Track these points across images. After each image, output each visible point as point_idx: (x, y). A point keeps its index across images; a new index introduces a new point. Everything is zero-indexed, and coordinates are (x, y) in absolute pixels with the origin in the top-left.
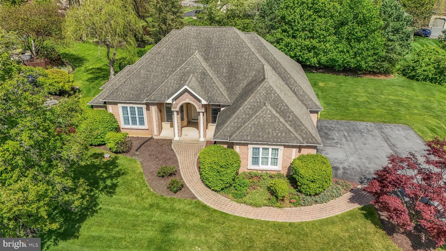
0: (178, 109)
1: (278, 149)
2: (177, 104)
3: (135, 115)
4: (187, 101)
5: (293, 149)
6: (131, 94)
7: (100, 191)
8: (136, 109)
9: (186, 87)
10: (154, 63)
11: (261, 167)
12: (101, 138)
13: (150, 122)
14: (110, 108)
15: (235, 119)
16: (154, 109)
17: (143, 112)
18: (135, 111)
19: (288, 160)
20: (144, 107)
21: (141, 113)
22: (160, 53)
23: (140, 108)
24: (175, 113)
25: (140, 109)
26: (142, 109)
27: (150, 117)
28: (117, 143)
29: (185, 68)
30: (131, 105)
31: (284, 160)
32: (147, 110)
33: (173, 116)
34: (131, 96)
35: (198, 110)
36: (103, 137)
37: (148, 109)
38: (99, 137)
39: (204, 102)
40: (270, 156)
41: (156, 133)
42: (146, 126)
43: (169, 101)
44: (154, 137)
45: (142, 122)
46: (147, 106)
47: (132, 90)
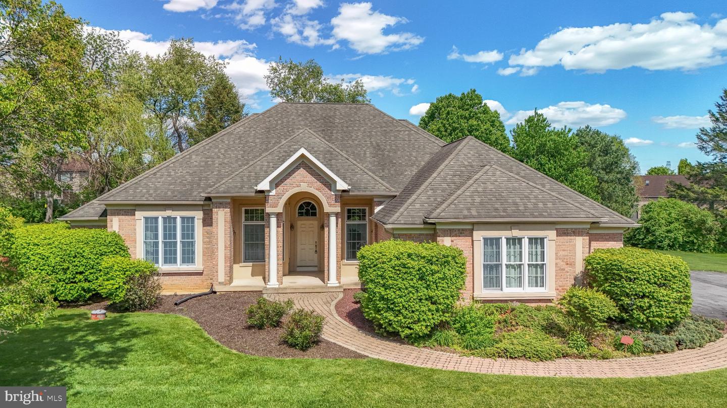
0: (280, 209)
1: (542, 240)
2: (279, 196)
3: (175, 237)
4: (304, 188)
5: (577, 238)
6: (169, 190)
7: (78, 362)
8: (179, 221)
9: (302, 151)
10: (220, 146)
11: (509, 291)
12: (86, 280)
13: (210, 253)
14: (115, 223)
15: (426, 190)
16: (222, 216)
17: (193, 230)
18: (175, 227)
19: (568, 268)
20: (198, 215)
21: (188, 232)
22: (232, 134)
23: (188, 218)
24: (273, 221)
25: (188, 222)
26: (193, 222)
27: (210, 242)
28: (131, 278)
29: (290, 147)
30: (169, 213)
31: (560, 271)
32: (204, 226)
33: (266, 230)
34: (169, 193)
35: (327, 209)
36: (91, 277)
37: (208, 221)
38: (80, 277)
39: (341, 185)
40: (526, 260)
41: (221, 277)
42: (198, 266)
43: (264, 185)
44: (217, 288)
45: (189, 257)
46: (204, 214)
47: (171, 184)
